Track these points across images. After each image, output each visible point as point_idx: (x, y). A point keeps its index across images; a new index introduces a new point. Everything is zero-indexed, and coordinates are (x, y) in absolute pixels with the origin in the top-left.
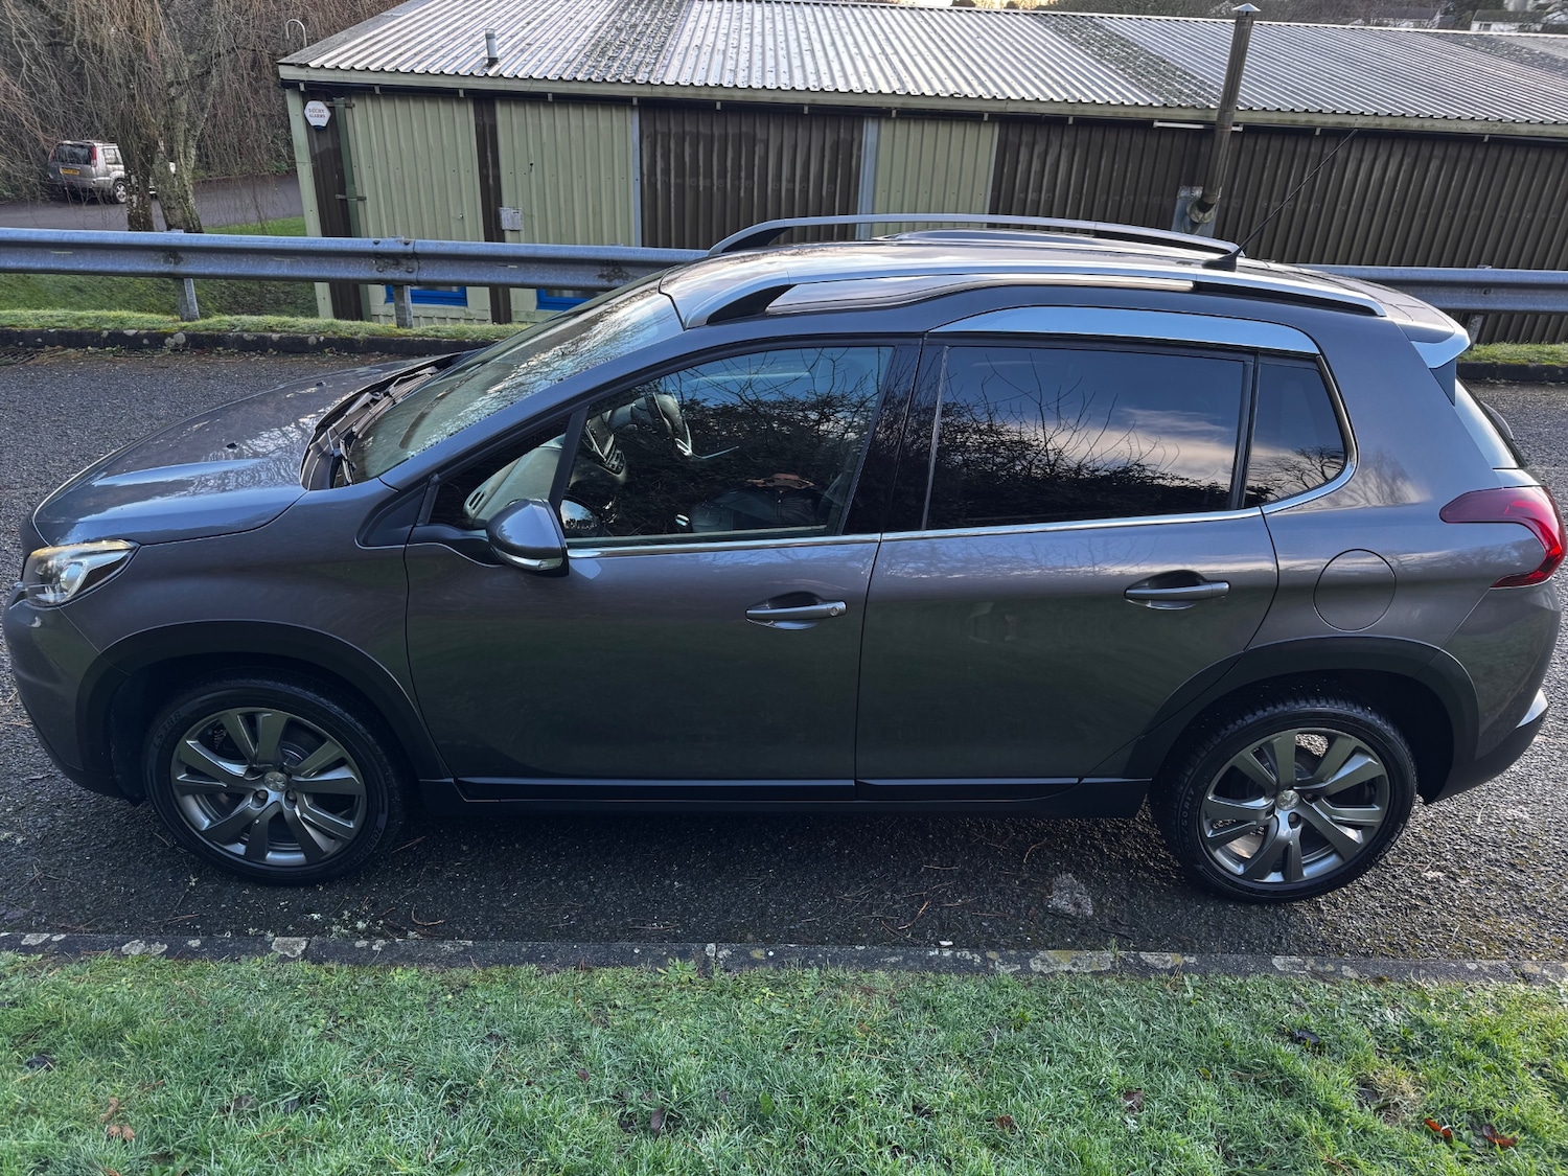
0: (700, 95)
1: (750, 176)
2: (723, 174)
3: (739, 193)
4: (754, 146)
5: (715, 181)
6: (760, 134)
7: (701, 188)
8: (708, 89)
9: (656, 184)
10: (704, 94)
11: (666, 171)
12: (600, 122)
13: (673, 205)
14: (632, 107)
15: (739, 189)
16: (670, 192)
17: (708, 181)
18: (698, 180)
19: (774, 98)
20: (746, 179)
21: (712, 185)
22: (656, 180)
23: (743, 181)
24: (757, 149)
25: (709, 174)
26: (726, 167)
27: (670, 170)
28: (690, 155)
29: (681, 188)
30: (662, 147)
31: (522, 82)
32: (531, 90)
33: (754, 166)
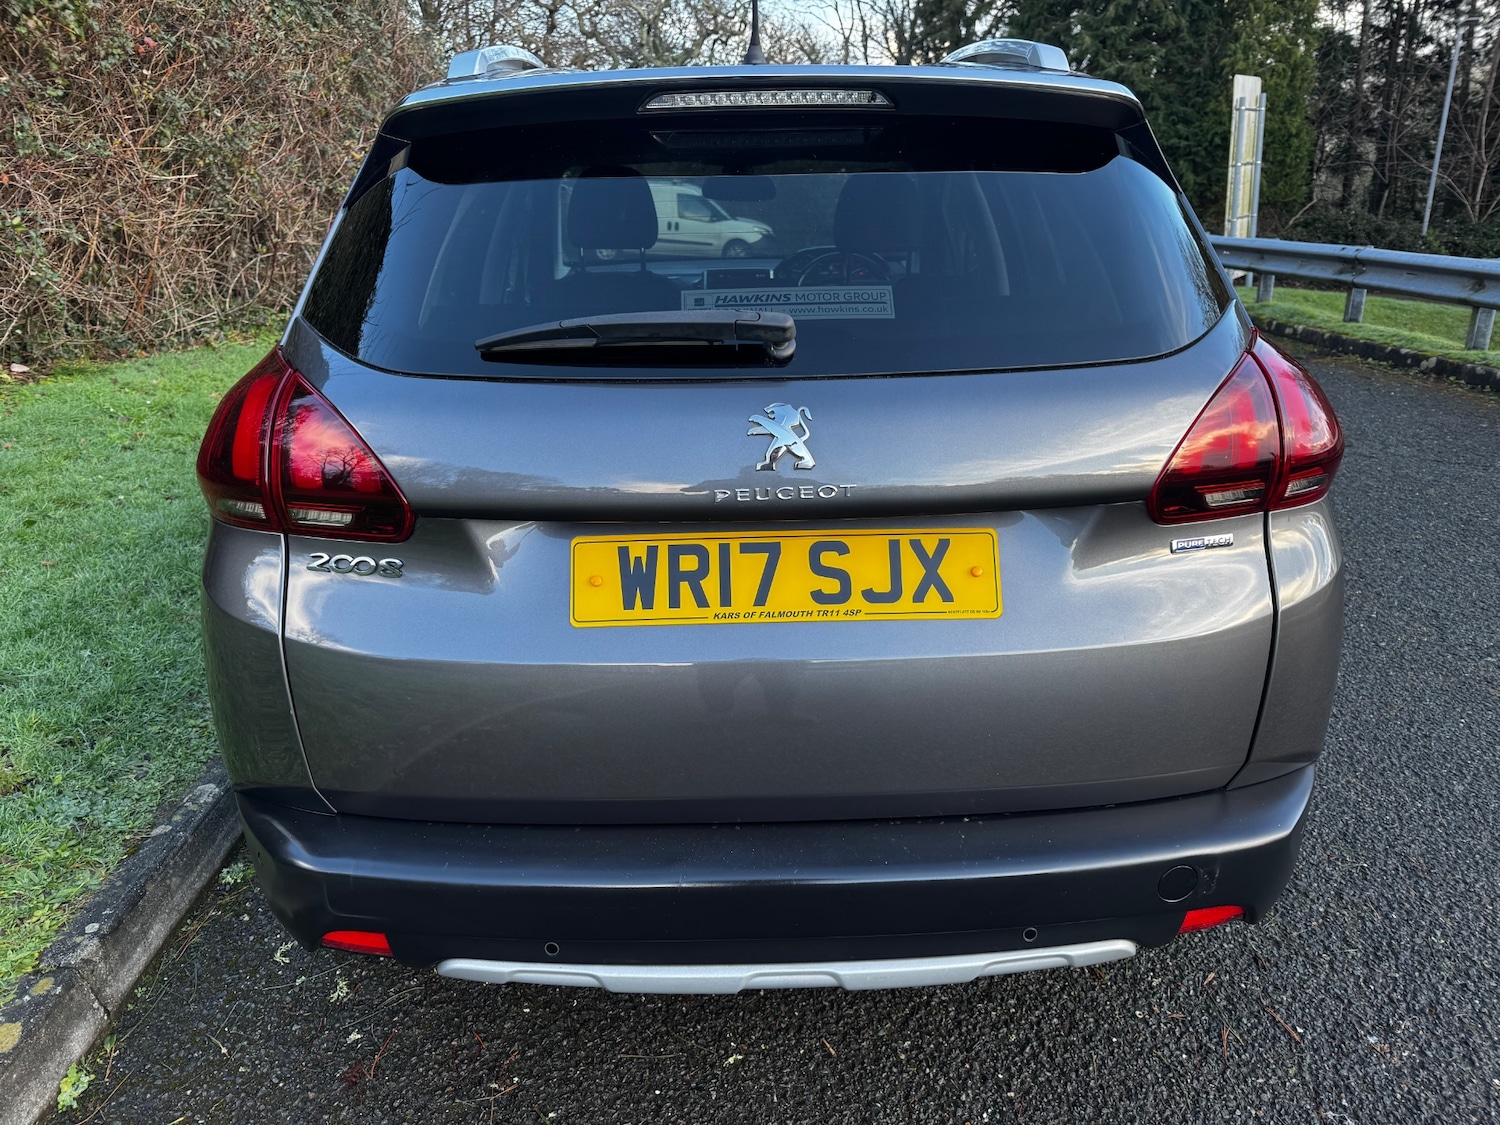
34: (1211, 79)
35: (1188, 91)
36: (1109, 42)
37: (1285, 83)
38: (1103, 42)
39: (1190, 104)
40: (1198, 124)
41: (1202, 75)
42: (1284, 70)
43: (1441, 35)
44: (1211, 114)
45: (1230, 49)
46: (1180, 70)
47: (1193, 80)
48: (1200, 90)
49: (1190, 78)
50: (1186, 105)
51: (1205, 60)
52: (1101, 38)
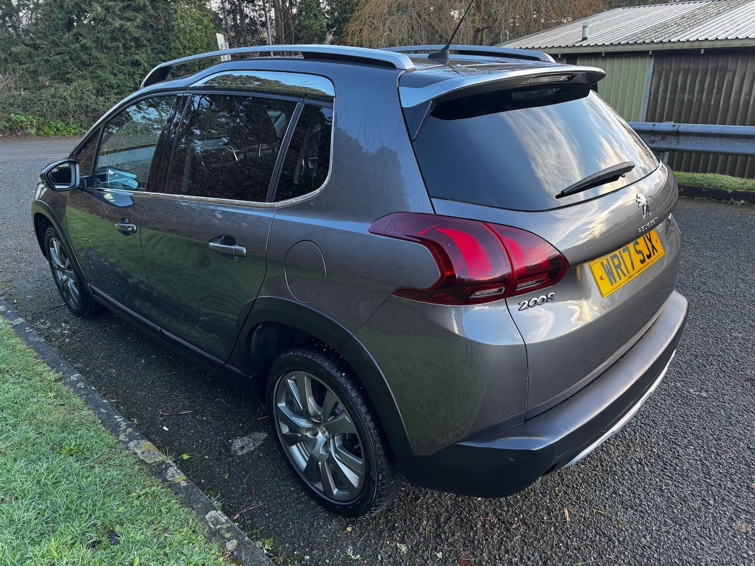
0: (693, 46)
1: (719, 92)
2: (701, 91)
3: (710, 102)
4: (725, 74)
5: (695, 96)
6: (730, 66)
7: (685, 100)
8: (699, 42)
9: (658, 98)
10: (696, 46)
11: (665, 91)
12: (631, 66)
13: (666, 110)
14: (651, 57)
15: (711, 100)
16: (665, 102)
17: (691, 96)
18: (684, 95)
19: (743, 44)
20: (717, 94)
21: (693, 98)
22: (658, 96)
23: (714, 95)
24: (727, 76)
25: (692, 91)
26: (704, 87)
27: (667, 90)
28: (682, 81)
29: (672, 101)
30: (665, 77)
31: (592, 47)
32: (596, 51)
33: (723, 86)
34: (168, 32)
35: (159, 37)
36: (111, 10)
37: (203, 34)
38: (107, 9)
39: (162, 44)
40: (168, 54)
41: (163, 29)
42: (201, 28)
43: (251, 14)
44: (173, 49)
45: (174, 17)
46: (151, 26)
47: (159, 32)
48: (164, 37)
49: (157, 31)
50: (160, 44)
51: (163, 22)
52: (105, 8)
